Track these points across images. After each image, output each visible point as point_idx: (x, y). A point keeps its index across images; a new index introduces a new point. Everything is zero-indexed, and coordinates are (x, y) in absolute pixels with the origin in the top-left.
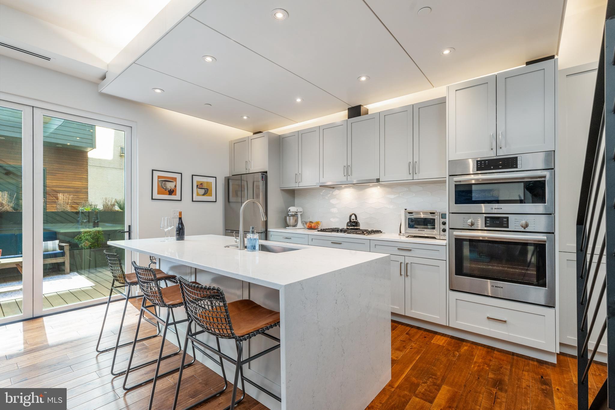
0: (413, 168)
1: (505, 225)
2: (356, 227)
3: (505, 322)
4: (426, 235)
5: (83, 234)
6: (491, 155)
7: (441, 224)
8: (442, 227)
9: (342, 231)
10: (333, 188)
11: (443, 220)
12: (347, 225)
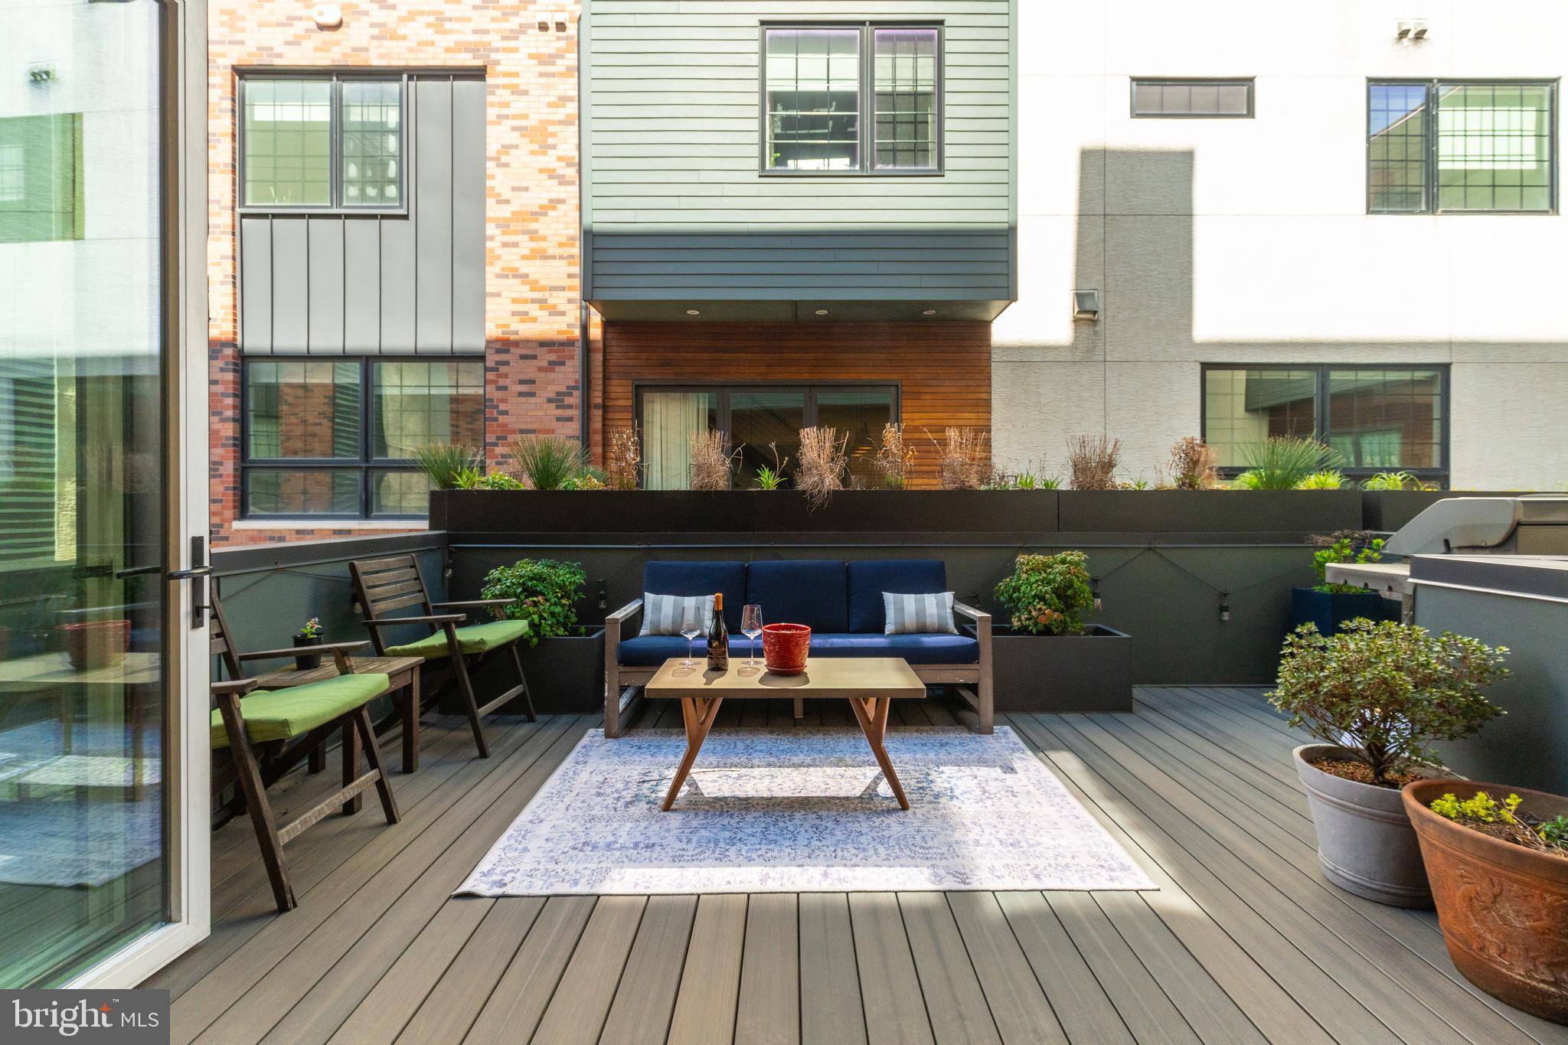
5: (1024, 576)
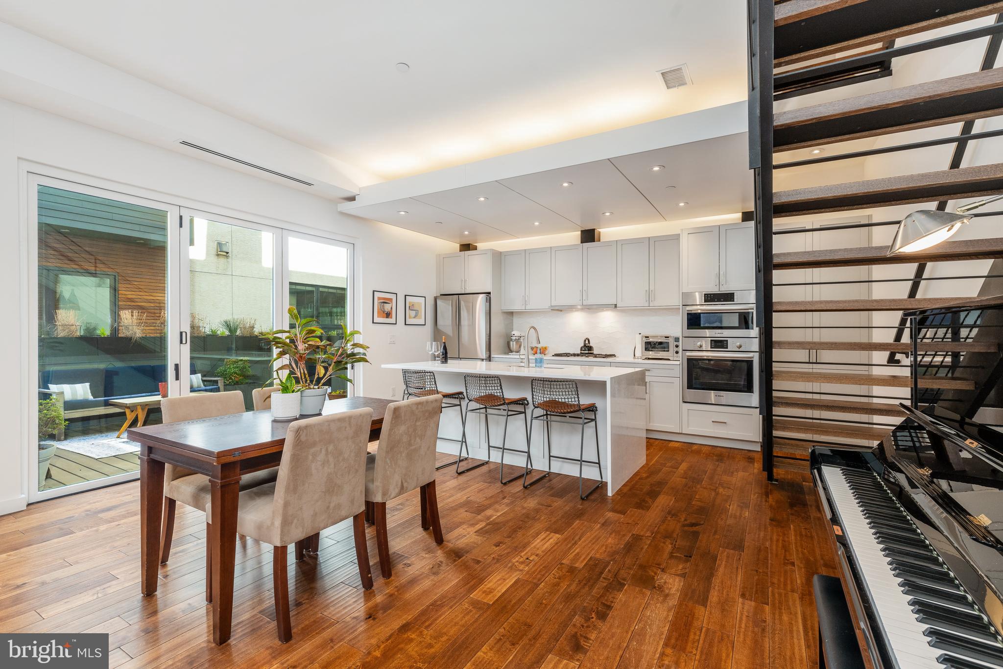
0: (650, 295)
1: (725, 346)
2: (590, 352)
3: (725, 423)
4: (660, 357)
6: (714, 289)
7: (674, 346)
8: (676, 349)
9: (574, 355)
10: (561, 311)
11: (676, 343)
12: (581, 350)
